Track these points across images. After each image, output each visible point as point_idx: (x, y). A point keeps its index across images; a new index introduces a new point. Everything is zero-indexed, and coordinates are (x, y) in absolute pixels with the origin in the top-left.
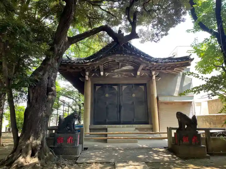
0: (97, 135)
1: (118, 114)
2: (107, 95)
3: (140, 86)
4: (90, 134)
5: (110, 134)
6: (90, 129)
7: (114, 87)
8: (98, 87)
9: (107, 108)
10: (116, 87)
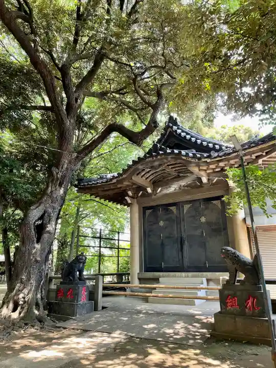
0: (147, 290)
1: (180, 253)
2: (161, 223)
3: (214, 202)
4: (140, 288)
5: (160, 288)
6: (139, 279)
7: (171, 208)
8: (148, 212)
9: (162, 244)
10: (173, 209)
